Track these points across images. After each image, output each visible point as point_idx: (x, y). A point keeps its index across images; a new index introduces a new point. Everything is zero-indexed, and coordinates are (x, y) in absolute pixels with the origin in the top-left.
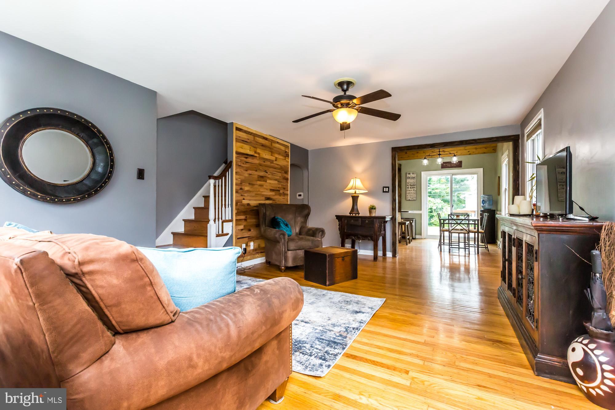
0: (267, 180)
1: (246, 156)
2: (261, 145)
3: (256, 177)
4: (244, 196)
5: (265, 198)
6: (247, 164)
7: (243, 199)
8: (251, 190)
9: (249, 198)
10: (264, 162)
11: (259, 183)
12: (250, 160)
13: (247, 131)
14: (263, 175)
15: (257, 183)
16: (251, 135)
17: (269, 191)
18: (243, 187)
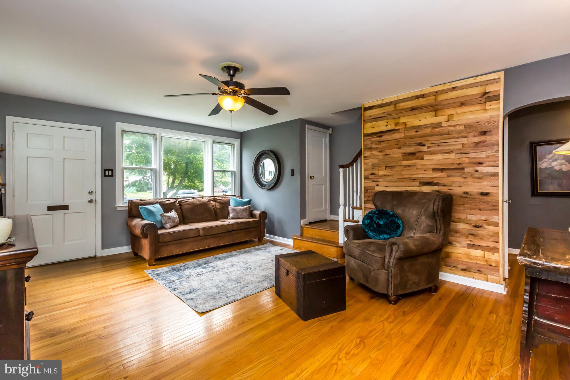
0: (425, 156)
1: (381, 135)
2: (410, 109)
3: (400, 155)
4: (378, 181)
5: (420, 183)
6: (382, 143)
7: (376, 185)
8: (389, 174)
9: (385, 184)
10: (417, 132)
11: (405, 163)
12: (385, 137)
13: (383, 104)
14: (413, 151)
15: (401, 163)
16: (390, 105)
17: (431, 172)
18: (375, 172)
